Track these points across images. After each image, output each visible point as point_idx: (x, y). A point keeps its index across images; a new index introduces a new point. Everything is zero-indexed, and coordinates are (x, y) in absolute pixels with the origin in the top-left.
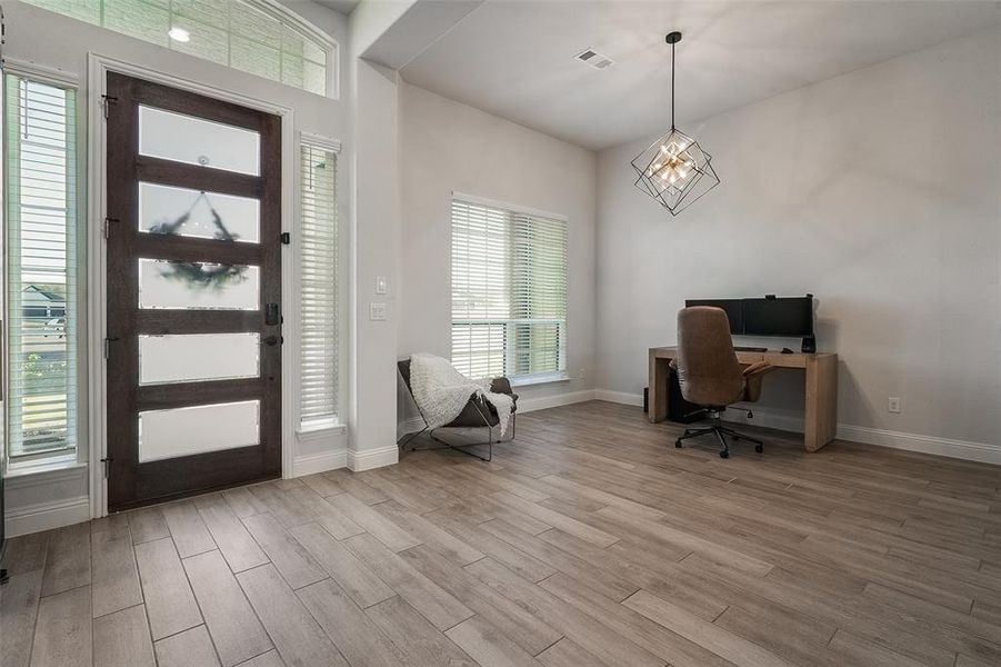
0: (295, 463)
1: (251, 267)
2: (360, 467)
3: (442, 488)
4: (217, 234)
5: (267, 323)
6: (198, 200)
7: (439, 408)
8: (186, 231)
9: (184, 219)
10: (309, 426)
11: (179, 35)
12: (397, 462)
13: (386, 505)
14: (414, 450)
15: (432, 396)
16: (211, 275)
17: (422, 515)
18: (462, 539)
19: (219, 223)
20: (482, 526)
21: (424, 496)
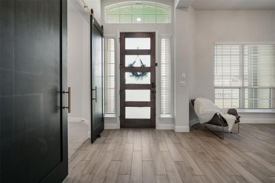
0: (159, 126)
1: (149, 73)
2: (177, 131)
3: (199, 144)
4: (141, 65)
5: (152, 87)
6: (137, 57)
7: (203, 116)
8: (135, 65)
9: (134, 63)
10: (163, 116)
11: (139, 19)
12: (189, 132)
13: (178, 144)
14: (196, 129)
15: (201, 112)
16: (140, 75)
17: (188, 151)
18: (198, 165)
19: (141, 62)
20: (208, 163)
21: (192, 145)
